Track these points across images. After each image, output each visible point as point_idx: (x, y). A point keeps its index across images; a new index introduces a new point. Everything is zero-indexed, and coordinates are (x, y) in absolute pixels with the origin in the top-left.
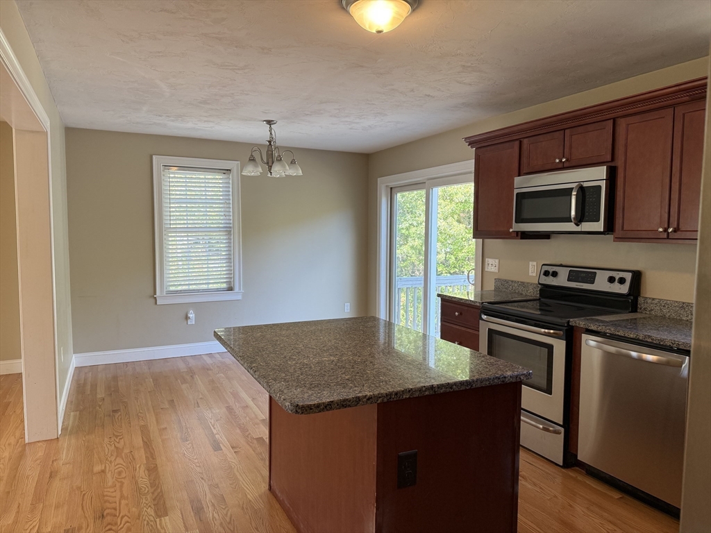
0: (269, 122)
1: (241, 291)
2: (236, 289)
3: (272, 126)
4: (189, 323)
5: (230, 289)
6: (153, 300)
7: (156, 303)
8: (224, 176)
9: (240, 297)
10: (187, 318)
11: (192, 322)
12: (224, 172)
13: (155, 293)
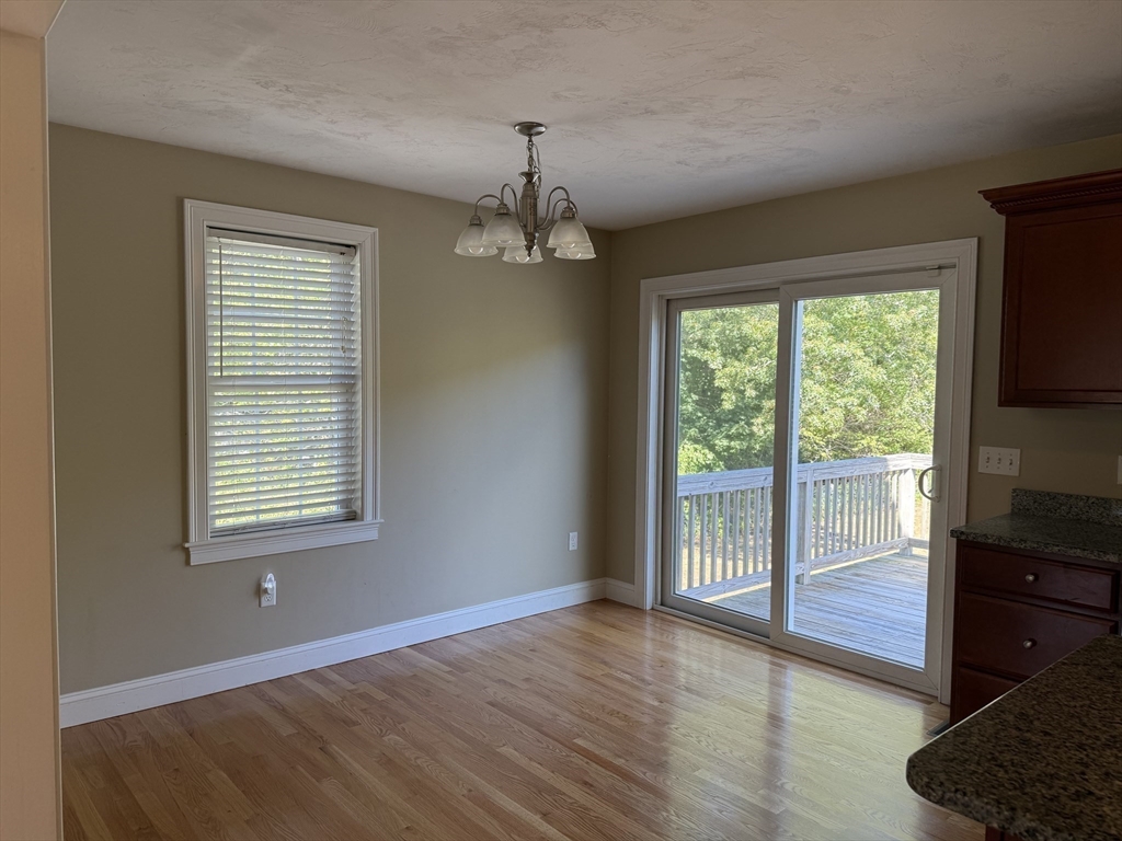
0: (529, 129)
1: (379, 520)
2: (369, 517)
3: (534, 138)
4: (264, 604)
5: (352, 517)
6: (181, 556)
7: (188, 562)
8: (341, 259)
9: (373, 534)
10: (260, 591)
11: (270, 600)
12: (344, 249)
13: (186, 538)
